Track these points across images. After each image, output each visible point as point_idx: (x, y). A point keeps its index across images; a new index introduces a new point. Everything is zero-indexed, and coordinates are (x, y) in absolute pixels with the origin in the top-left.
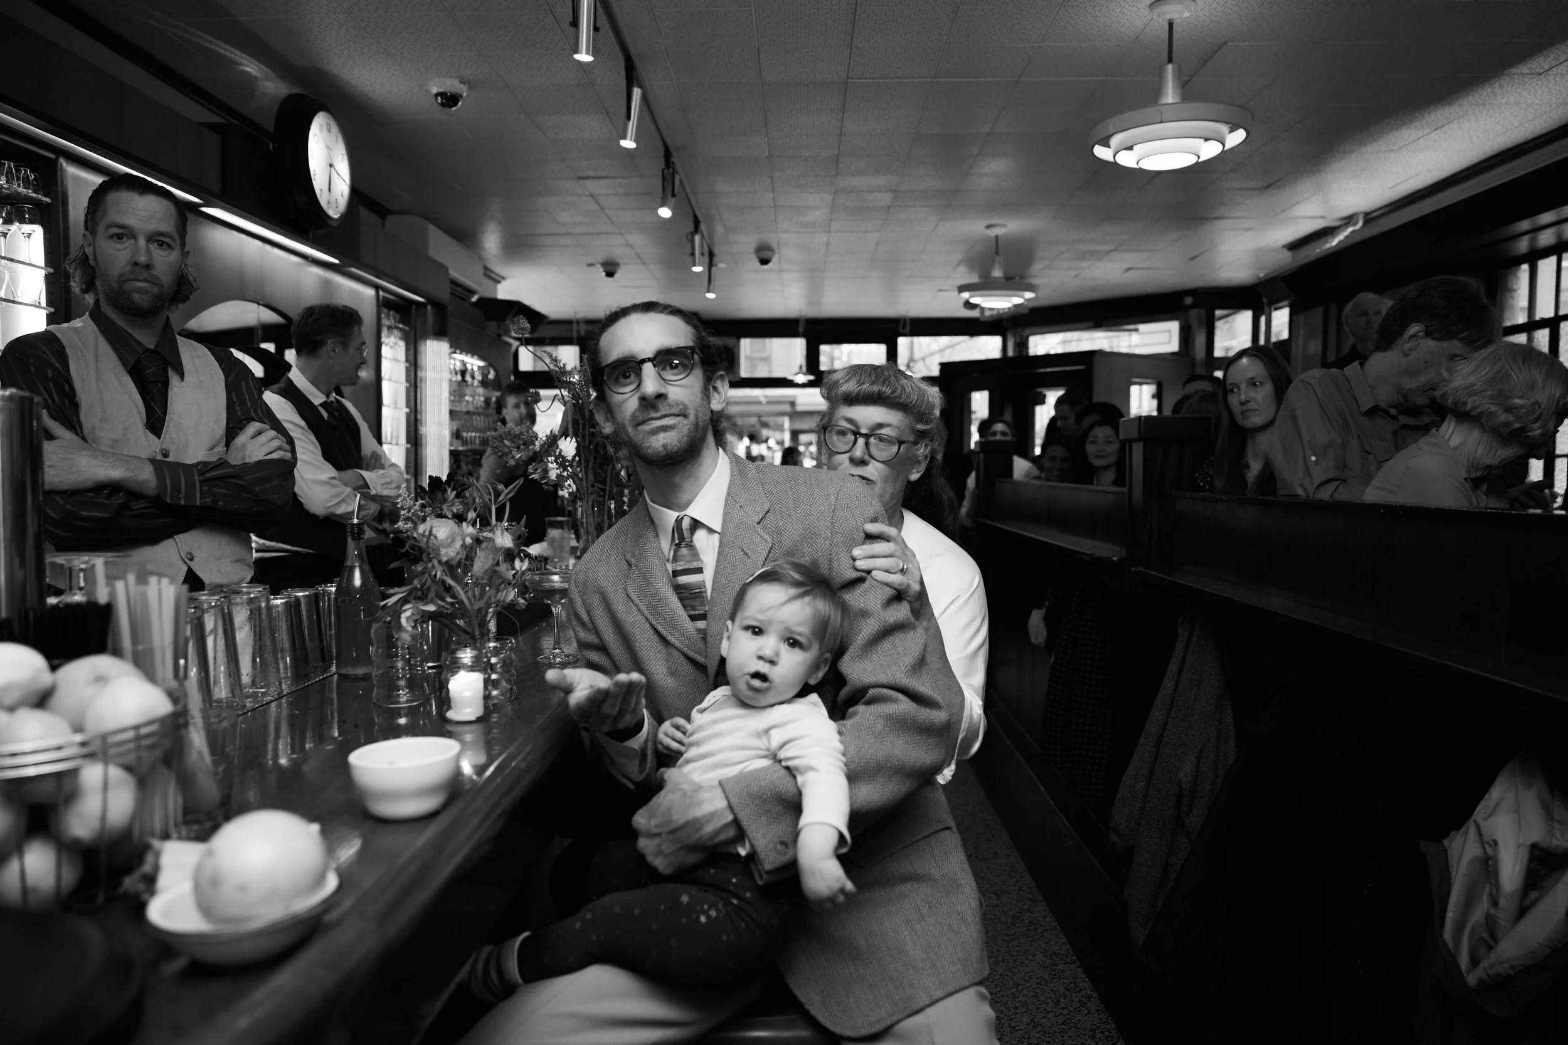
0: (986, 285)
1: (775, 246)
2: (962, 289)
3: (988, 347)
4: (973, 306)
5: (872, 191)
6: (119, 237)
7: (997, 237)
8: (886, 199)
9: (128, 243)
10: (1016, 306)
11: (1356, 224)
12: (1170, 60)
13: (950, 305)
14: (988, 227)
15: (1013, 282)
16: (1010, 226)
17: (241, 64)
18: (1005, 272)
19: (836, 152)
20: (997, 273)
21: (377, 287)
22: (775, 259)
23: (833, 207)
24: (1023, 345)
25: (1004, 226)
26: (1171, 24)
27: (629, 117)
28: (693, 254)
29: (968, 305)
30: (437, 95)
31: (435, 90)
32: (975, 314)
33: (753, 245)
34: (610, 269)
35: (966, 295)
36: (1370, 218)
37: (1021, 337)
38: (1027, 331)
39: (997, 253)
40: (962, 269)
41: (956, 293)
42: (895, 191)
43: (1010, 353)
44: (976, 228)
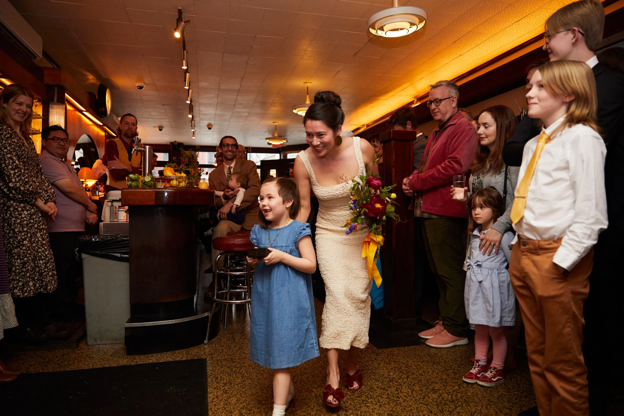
0: (273, 138)
1: (213, 124)
2: (267, 139)
3: (277, 157)
4: (270, 144)
5: (243, 112)
6: (127, 124)
7: (276, 125)
8: (246, 114)
9: (128, 125)
10: (281, 144)
11: (364, 127)
12: (308, 94)
13: (264, 144)
14: (274, 122)
15: (280, 137)
16: (280, 123)
17: (87, 76)
18: (278, 134)
19: (234, 103)
20: (276, 135)
21: (105, 131)
22: (213, 128)
23: (232, 116)
24: (285, 156)
25: (278, 122)
26: (308, 87)
27: (189, 96)
28: (192, 126)
29: (269, 144)
30: (137, 86)
31: (137, 85)
32: (271, 146)
33: (207, 124)
34: (161, 128)
35: (268, 140)
36: (368, 126)
37: (285, 154)
38: (287, 152)
39: (276, 130)
40: (267, 133)
41: (265, 140)
42: (249, 113)
43: (282, 158)
44: (270, 123)
